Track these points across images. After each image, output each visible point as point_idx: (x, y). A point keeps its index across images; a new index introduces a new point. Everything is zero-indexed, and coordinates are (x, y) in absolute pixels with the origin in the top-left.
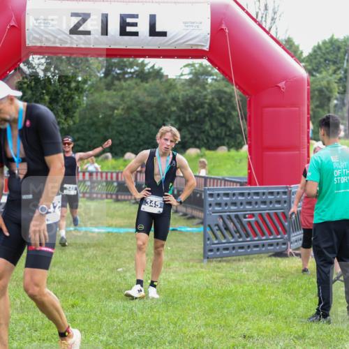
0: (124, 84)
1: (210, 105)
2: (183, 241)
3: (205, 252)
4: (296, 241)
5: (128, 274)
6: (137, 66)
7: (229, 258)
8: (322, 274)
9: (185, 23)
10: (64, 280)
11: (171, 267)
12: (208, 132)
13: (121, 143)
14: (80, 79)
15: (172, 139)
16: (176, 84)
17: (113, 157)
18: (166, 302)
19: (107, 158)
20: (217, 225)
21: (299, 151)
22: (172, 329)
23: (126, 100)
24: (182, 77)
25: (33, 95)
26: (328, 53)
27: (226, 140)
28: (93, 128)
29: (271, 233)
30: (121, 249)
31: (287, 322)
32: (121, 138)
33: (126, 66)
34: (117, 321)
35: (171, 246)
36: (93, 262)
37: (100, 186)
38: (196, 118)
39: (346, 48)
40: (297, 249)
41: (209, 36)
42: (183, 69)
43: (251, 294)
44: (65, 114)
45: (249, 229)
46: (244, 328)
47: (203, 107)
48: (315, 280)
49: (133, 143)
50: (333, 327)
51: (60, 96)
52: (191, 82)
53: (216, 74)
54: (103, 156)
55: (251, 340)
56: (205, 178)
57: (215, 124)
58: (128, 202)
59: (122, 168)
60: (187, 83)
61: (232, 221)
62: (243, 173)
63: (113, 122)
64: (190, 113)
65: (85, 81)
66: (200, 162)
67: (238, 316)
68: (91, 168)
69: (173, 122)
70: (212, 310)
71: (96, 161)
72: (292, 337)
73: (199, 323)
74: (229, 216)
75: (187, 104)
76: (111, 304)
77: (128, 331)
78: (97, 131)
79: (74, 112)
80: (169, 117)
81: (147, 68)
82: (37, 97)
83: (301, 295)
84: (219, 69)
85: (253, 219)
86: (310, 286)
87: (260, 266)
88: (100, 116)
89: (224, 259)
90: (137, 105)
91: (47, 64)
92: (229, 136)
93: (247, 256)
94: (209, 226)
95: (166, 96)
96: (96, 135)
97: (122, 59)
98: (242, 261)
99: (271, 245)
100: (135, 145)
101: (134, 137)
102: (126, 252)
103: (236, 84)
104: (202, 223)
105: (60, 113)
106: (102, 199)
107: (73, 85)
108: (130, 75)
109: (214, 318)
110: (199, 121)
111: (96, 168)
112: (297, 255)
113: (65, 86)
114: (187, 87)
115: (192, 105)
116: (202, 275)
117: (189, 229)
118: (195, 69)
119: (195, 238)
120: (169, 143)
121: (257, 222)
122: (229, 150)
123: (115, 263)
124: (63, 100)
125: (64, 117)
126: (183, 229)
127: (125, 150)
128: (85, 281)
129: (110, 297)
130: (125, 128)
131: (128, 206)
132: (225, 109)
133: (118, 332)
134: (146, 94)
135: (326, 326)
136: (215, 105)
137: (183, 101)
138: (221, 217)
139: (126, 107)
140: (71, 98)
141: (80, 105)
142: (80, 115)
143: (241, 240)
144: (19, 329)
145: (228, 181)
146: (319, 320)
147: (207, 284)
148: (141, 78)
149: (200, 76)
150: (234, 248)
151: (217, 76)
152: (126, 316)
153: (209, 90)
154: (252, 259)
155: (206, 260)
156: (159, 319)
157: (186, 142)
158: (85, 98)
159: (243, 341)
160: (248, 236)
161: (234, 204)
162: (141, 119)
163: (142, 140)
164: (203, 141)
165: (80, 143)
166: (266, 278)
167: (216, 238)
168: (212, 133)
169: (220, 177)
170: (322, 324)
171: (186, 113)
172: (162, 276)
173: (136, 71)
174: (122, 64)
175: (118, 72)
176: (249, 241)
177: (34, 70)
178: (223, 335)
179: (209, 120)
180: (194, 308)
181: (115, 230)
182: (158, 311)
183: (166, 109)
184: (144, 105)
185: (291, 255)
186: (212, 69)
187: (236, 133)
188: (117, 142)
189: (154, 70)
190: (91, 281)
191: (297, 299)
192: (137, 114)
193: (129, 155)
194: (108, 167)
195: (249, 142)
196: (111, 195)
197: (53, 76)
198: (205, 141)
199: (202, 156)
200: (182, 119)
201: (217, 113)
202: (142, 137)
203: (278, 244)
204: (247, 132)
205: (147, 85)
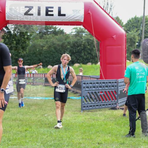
0: (48, 36)
1: (84, 45)
2: (73, 103)
3: (82, 108)
4: (120, 103)
5: (49, 117)
6: (53, 29)
7: (92, 110)
8: (132, 117)
9: (73, 10)
10: (22, 120)
11: (67, 114)
12: (83, 57)
13: (46, 61)
14: (29, 34)
15: (67, 59)
16: (69, 36)
17: (43, 67)
18: (65, 129)
19: (40, 68)
20: (87, 96)
21: (122, 64)
22: (68, 140)
23: (48, 43)
24: (72, 33)
25: (9, 41)
26: (134, 23)
27: (91, 60)
28: (34, 55)
29: (110, 100)
30: (46, 106)
31: (116, 137)
32: (46, 59)
33: (48, 29)
34: (45, 137)
35: (68, 105)
36: (34, 112)
37: (37, 80)
38: (78, 51)
39: (142, 21)
40: (121, 106)
41: (83, 16)
42: (73, 30)
43: (101, 125)
44: (22, 49)
45: (100, 98)
46: (98, 140)
47: (81, 46)
48: (128, 119)
49: (51, 62)
50: (136, 139)
51: (20, 42)
52: (76, 36)
53: (86, 32)
54: (39, 67)
55: (101, 145)
56: (82, 76)
57: (86, 53)
58: (49, 86)
59: (46, 72)
60: (74, 36)
61: (93, 94)
62: (98, 74)
63: (43, 52)
64: (76, 49)
65: (31, 35)
66: (80, 69)
67: (96, 135)
68: (33, 72)
69: (68, 52)
70: (85, 132)
71: (36, 69)
72: (119, 144)
73: (79, 138)
74: (92, 92)
75: (74, 45)
76: (42, 130)
77: (49, 141)
78: (36, 56)
79: (26, 48)
80: (67, 50)
81: (57, 30)
82: (10, 42)
83: (122, 126)
84: (88, 30)
85: (102, 94)
86: (127, 122)
87: (105, 114)
88: (37, 50)
89: (90, 110)
90: (53, 45)
91: (15, 28)
92: (92, 58)
93: (100, 109)
94: (84, 96)
95: (65, 41)
96: (36, 58)
97: (46, 26)
98: (98, 111)
99: (110, 104)
100: (52, 62)
101: (52, 58)
102: (48, 108)
103: (95, 36)
104: (81, 95)
105: (20, 49)
106: (38, 85)
107: (26, 37)
108: (50, 33)
109: (86, 136)
110: (79, 52)
111: (36, 72)
112: (121, 109)
113: (22, 37)
114: (74, 38)
115: (77, 45)
116: (80, 117)
117: (75, 98)
118: (78, 30)
119: (78, 102)
120: (66, 61)
121: (104, 95)
122: (92, 64)
123: (44, 112)
124: (21, 43)
125: (22, 50)
126: (72, 98)
127: (48, 64)
128: (31, 120)
129: (41, 127)
130: (48, 55)
131: (49, 88)
132: (90, 47)
133: (45, 142)
134: (57, 41)
135: (133, 139)
136: (86, 45)
137: (72, 43)
138: (89, 93)
139: (48, 46)
140: (25, 42)
141: (29, 45)
142: (29, 50)
143: (97, 102)
144: (3, 140)
145: (92, 77)
146: (130, 136)
147: (83, 121)
148: (54, 34)
149: (80, 33)
150: (94, 106)
151: (87, 33)
152: (48, 135)
153: (83, 39)
154: (102, 110)
155: (82, 111)
156: (62, 136)
157: (74, 61)
158: (31, 42)
159: (98, 145)
160: (100, 101)
161: (94, 87)
162: (55, 51)
163: (55, 60)
164: (81, 60)
165: (29, 61)
166: (108, 118)
167: (87, 102)
168: (85, 57)
169: (88, 76)
170: (132, 138)
171: (74, 49)
172: (64, 118)
173: (52, 31)
174: (47, 28)
175: (45, 31)
176: (100, 103)
177: (9, 31)
178: (89, 143)
179: (84, 52)
180: (77, 131)
181: (44, 98)
182: (62, 133)
183: (65, 47)
184: (56, 45)
185: (118, 108)
186: (85, 30)
187: (95, 57)
188: (44, 61)
189: (60, 30)
190: (33, 120)
191: (121, 128)
192: (53, 49)
193: (49, 67)
194: (41, 72)
195: (100, 61)
196: (42, 83)
197: (17, 33)
198: (82, 60)
199: (81, 67)
200: (72, 51)
201: (87, 49)
202: (55, 59)
203: (113, 104)
204: (99, 57)
205: (57, 37)
